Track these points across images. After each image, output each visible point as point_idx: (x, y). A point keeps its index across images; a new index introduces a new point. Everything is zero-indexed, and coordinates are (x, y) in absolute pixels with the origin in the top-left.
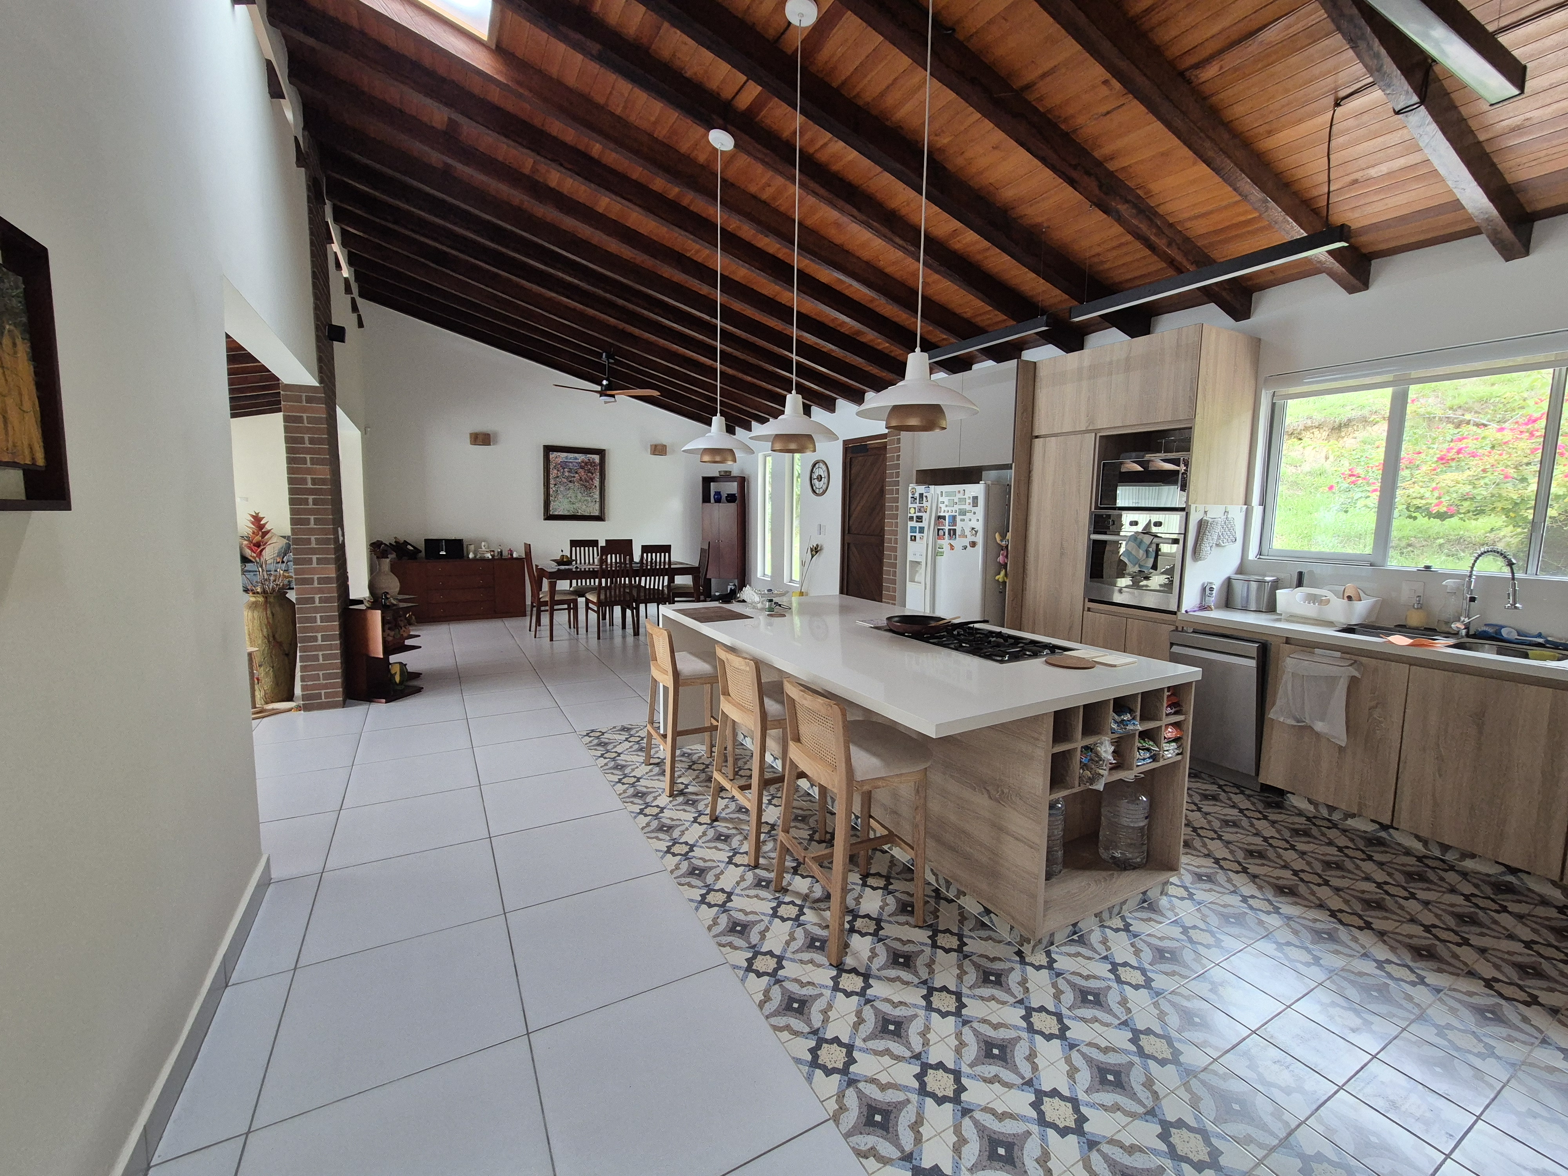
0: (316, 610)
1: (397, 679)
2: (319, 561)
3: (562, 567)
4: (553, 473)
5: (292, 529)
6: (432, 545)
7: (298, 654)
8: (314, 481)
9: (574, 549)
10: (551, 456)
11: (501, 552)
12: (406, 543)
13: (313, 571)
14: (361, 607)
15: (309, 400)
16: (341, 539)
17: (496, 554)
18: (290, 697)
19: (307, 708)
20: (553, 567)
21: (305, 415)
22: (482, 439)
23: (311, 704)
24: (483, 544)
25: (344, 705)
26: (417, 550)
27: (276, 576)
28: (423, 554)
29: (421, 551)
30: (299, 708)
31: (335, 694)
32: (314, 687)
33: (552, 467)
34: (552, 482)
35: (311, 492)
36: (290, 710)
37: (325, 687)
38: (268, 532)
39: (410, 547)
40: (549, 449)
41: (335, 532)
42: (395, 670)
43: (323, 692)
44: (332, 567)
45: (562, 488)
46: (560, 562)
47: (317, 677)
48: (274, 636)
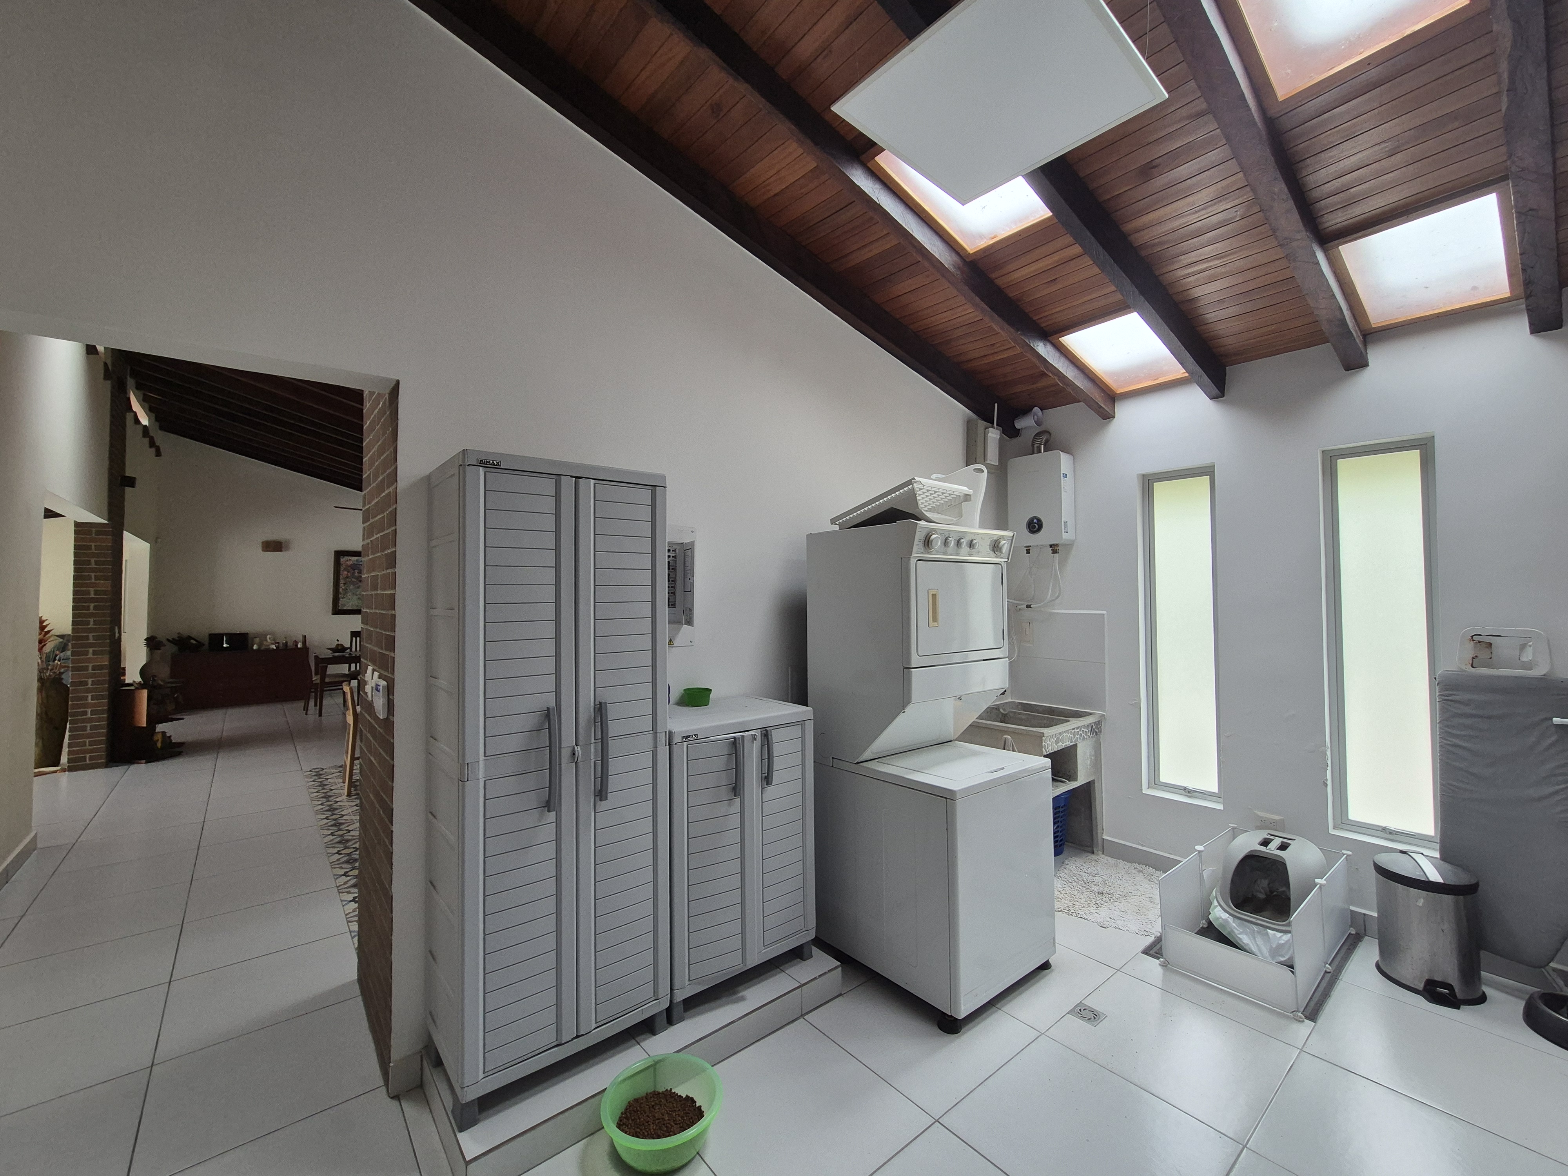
0: (88, 691)
1: (159, 745)
2: (94, 653)
3: (337, 654)
4: (344, 574)
5: (73, 629)
6: (216, 639)
7: (68, 726)
8: (96, 592)
9: (354, 639)
10: (342, 560)
11: (286, 643)
12: (190, 638)
13: (89, 660)
14: (132, 688)
15: (98, 533)
16: (117, 635)
17: (281, 645)
18: (57, 763)
19: (71, 769)
20: (329, 654)
21: (93, 544)
22: (274, 546)
23: (75, 766)
24: (269, 636)
25: (107, 765)
26: (200, 644)
27: (53, 665)
28: (206, 647)
29: (204, 645)
30: (63, 770)
31: (99, 757)
32: (77, 752)
33: (342, 569)
34: (342, 581)
35: (92, 600)
36: (56, 772)
37: (91, 751)
38: (49, 632)
39: (193, 642)
40: (339, 554)
41: (112, 630)
42: (159, 737)
43: (88, 756)
44: (107, 657)
45: (352, 587)
46: (334, 650)
47: (84, 744)
48: (46, 714)
